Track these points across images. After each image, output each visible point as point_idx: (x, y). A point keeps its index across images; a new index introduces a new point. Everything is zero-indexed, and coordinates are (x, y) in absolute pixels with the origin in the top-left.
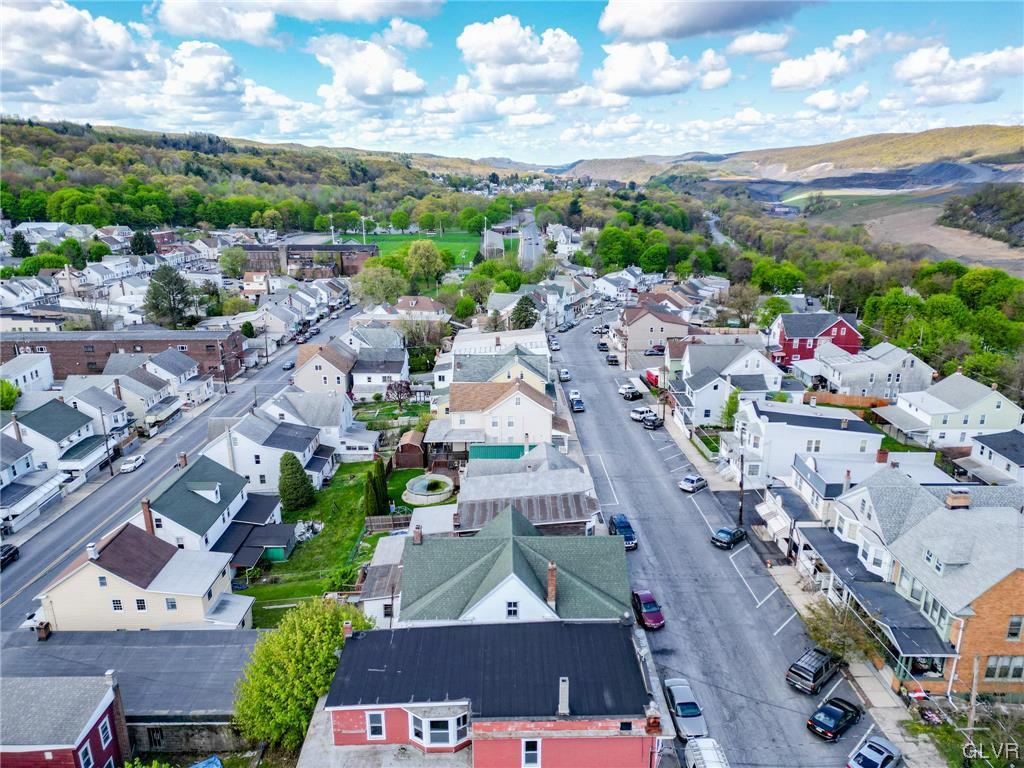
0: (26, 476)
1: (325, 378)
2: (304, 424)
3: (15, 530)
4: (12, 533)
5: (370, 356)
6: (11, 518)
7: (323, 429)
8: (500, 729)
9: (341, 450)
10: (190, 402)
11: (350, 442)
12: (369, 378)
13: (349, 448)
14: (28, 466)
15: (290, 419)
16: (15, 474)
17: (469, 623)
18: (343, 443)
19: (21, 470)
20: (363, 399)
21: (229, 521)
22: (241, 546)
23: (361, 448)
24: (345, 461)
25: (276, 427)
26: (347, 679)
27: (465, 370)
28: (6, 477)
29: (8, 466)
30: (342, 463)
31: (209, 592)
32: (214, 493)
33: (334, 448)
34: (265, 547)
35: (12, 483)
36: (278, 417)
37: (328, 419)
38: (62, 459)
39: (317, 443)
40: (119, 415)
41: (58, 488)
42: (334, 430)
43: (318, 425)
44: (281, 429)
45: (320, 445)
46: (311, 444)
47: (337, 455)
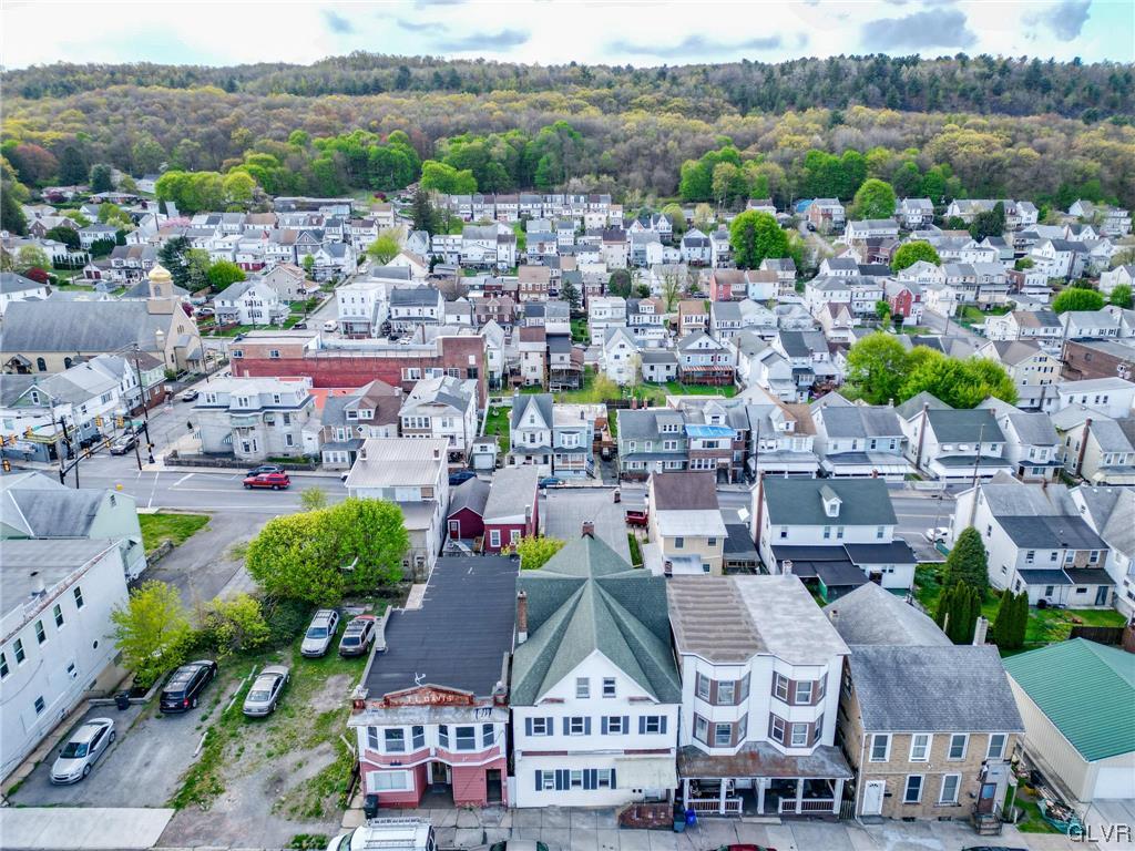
0: (881, 453)
2: (1098, 533)
6: (834, 475)
7: (1114, 551)
9: (1121, 591)
14: (891, 447)
15: (1088, 518)
16: (873, 447)
18: (1126, 584)
19: (883, 445)
21: (834, 541)
22: (810, 561)
24: (1120, 611)
25: (1060, 513)
28: (862, 445)
29: (865, 436)
30: (1116, 611)
31: (679, 542)
32: (831, 505)
33: (1115, 583)
34: (818, 576)
35: (864, 453)
36: (1079, 508)
37: (1128, 543)
38: (938, 460)
39: (1093, 563)
40: (1038, 451)
41: (902, 478)
42: (1125, 560)
43: (1112, 544)
44: (1063, 521)
45: (1102, 569)
46: (1060, 552)
47: (1115, 596)
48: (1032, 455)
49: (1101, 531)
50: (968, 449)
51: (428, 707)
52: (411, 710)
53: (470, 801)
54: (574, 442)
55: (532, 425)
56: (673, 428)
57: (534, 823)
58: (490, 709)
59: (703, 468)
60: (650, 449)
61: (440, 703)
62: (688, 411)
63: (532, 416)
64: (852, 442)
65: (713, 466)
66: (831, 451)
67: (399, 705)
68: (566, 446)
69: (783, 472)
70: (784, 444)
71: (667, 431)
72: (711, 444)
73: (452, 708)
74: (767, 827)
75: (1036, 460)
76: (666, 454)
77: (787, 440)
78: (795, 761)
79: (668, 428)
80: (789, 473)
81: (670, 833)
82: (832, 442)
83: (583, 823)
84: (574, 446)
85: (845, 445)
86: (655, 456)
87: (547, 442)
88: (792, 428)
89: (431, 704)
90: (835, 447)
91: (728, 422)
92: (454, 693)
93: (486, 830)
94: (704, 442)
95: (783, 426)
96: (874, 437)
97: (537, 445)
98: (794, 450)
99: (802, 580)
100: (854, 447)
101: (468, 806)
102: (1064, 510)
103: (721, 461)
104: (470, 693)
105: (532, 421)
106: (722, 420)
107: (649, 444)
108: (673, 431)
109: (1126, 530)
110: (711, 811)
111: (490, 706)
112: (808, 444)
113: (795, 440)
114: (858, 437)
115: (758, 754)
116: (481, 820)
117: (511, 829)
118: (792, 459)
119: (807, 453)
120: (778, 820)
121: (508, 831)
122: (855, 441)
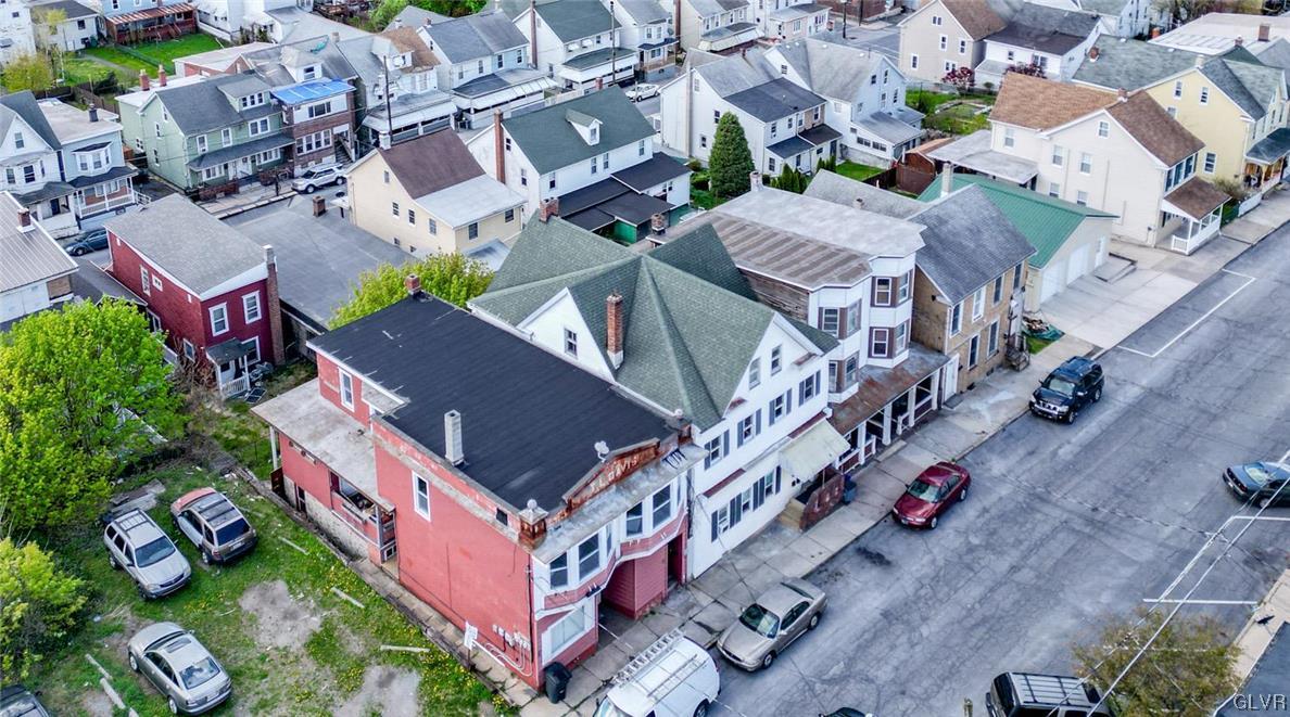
0: (512, 71)
1: (944, 39)
2: (809, 89)
3: (474, 126)
4: (470, 128)
5: (1035, 19)
6: (472, 111)
7: (832, 102)
8: (395, 443)
9: (849, 140)
10: (780, 37)
11: (864, 133)
12: (1010, 54)
13: (860, 141)
14: (520, 61)
15: (793, 76)
16: (500, 65)
17: (527, 338)
18: (854, 130)
19: (510, 60)
20: (988, 85)
21: (603, 175)
22: (594, 207)
23: (876, 146)
24: (853, 160)
25: (766, 80)
26: (356, 330)
27: (1104, 63)
28: (489, 67)
29: (492, 54)
30: (848, 162)
31: (473, 230)
32: (588, 131)
33: (840, 135)
34: (616, 218)
35: (493, 74)
36: (780, 69)
37: (843, 89)
38: (566, 64)
39: (817, 121)
40: (654, 29)
41: (542, 95)
42: (846, 107)
43: (828, 95)
44: (774, 85)
45: (823, 125)
46: (793, 117)
47: (844, 148)
48: (649, 36)
49: (811, 86)
50: (591, 44)
51: (614, 487)
52: (597, 502)
53: (649, 603)
54: (104, 161)
55: (22, 151)
56: (256, 99)
57: (729, 581)
58: (677, 450)
59: (314, 148)
60: (229, 141)
61: (626, 474)
62: (262, 69)
63: (18, 135)
64: (477, 64)
65: (327, 142)
66: (458, 83)
67: (583, 502)
68: (92, 172)
69: (415, 125)
70: (403, 87)
71: (249, 106)
72: (320, 110)
73: (638, 474)
74: (900, 454)
75: (654, 41)
76: (256, 142)
77: (407, 79)
78: (903, 369)
79: (249, 101)
80: (423, 123)
81: (843, 508)
82: (456, 70)
83: (769, 550)
84: (105, 169)
85: (471, 71)
86: (238, 150)
87: (54, 175)
88: (409, 63)
89: (617, 480)
90: (461, 76)
91: (325, 73)
92: (640, 450)
93: (696, 619)
94: (311, 109)
95: (399, 61)
96: (499, 53)
97: (39, 184)
98: (418, 91)
99: (596, 232)
100: (481, 70)
101: (648, 610)
102: (770, 76)
103: (337, 130)
104: (654, 441)
105: (20, 144)
106: (318, 72)
107: (227, 133)
108: (257, 104)
109: (833, 78)
110: (853, 467)
111: (676, 448)
112: (432, 76)
113: (417, 77)
114: (482, 56)
115: (872, 379)
116: (677, 615)
117: (716, 601)
118: (424, 104)
119: (434, 92)
120: (903, 443)
121: (716, 606)
122: (480, 62)
